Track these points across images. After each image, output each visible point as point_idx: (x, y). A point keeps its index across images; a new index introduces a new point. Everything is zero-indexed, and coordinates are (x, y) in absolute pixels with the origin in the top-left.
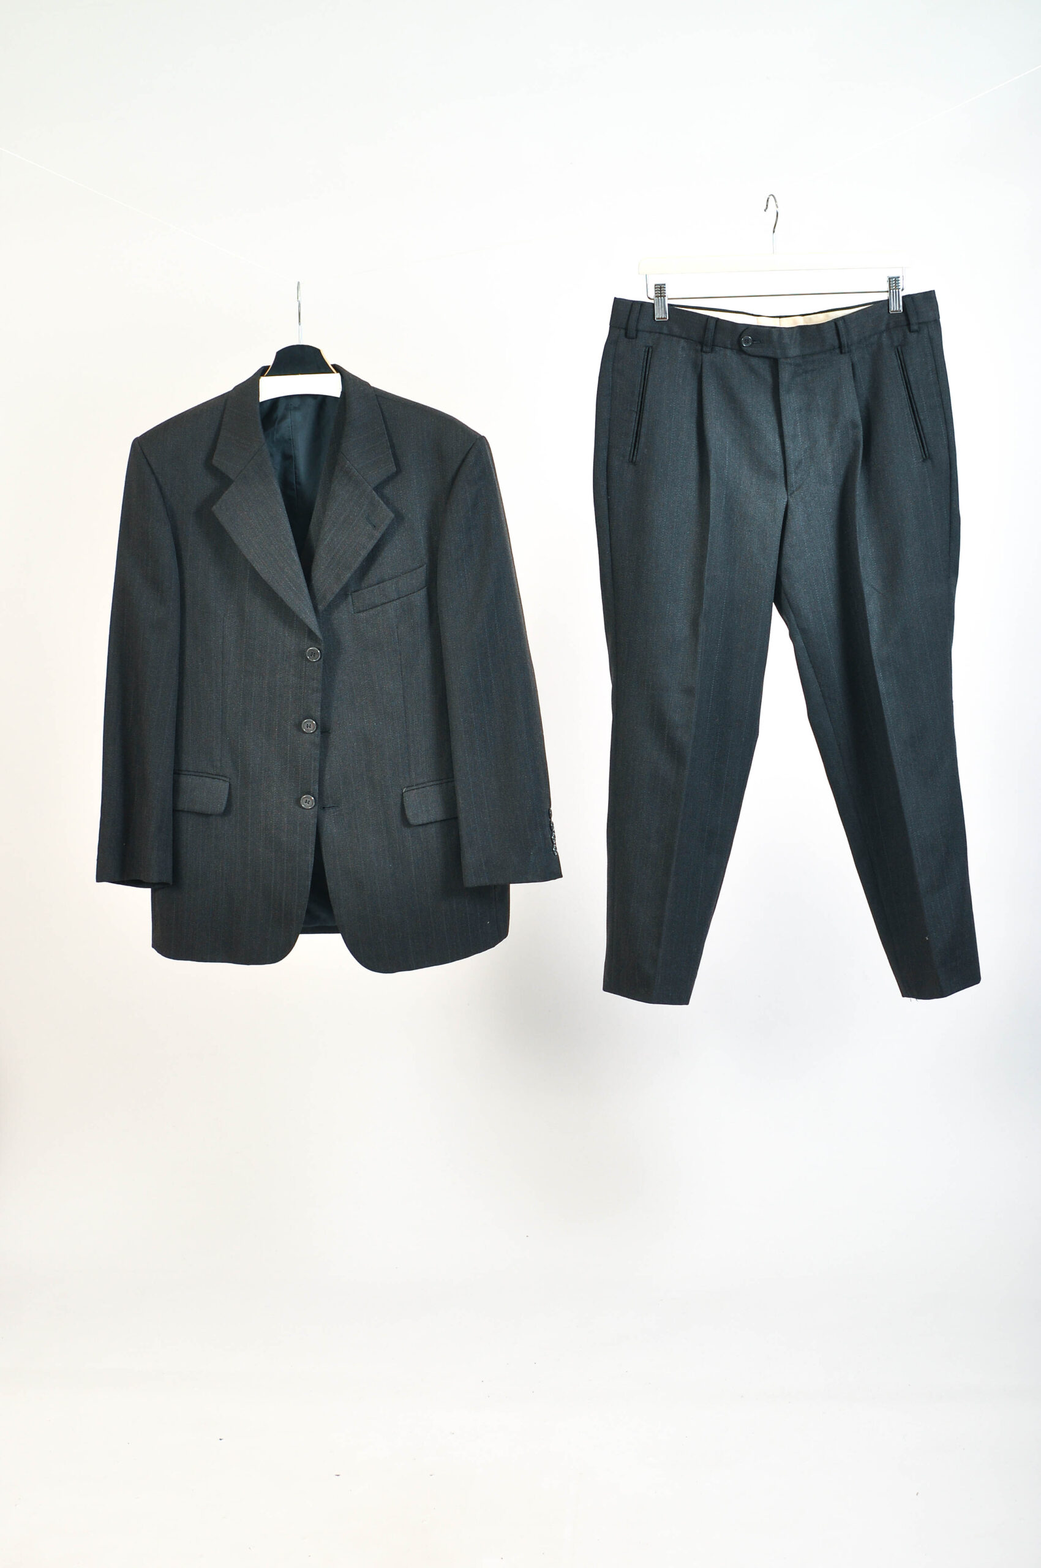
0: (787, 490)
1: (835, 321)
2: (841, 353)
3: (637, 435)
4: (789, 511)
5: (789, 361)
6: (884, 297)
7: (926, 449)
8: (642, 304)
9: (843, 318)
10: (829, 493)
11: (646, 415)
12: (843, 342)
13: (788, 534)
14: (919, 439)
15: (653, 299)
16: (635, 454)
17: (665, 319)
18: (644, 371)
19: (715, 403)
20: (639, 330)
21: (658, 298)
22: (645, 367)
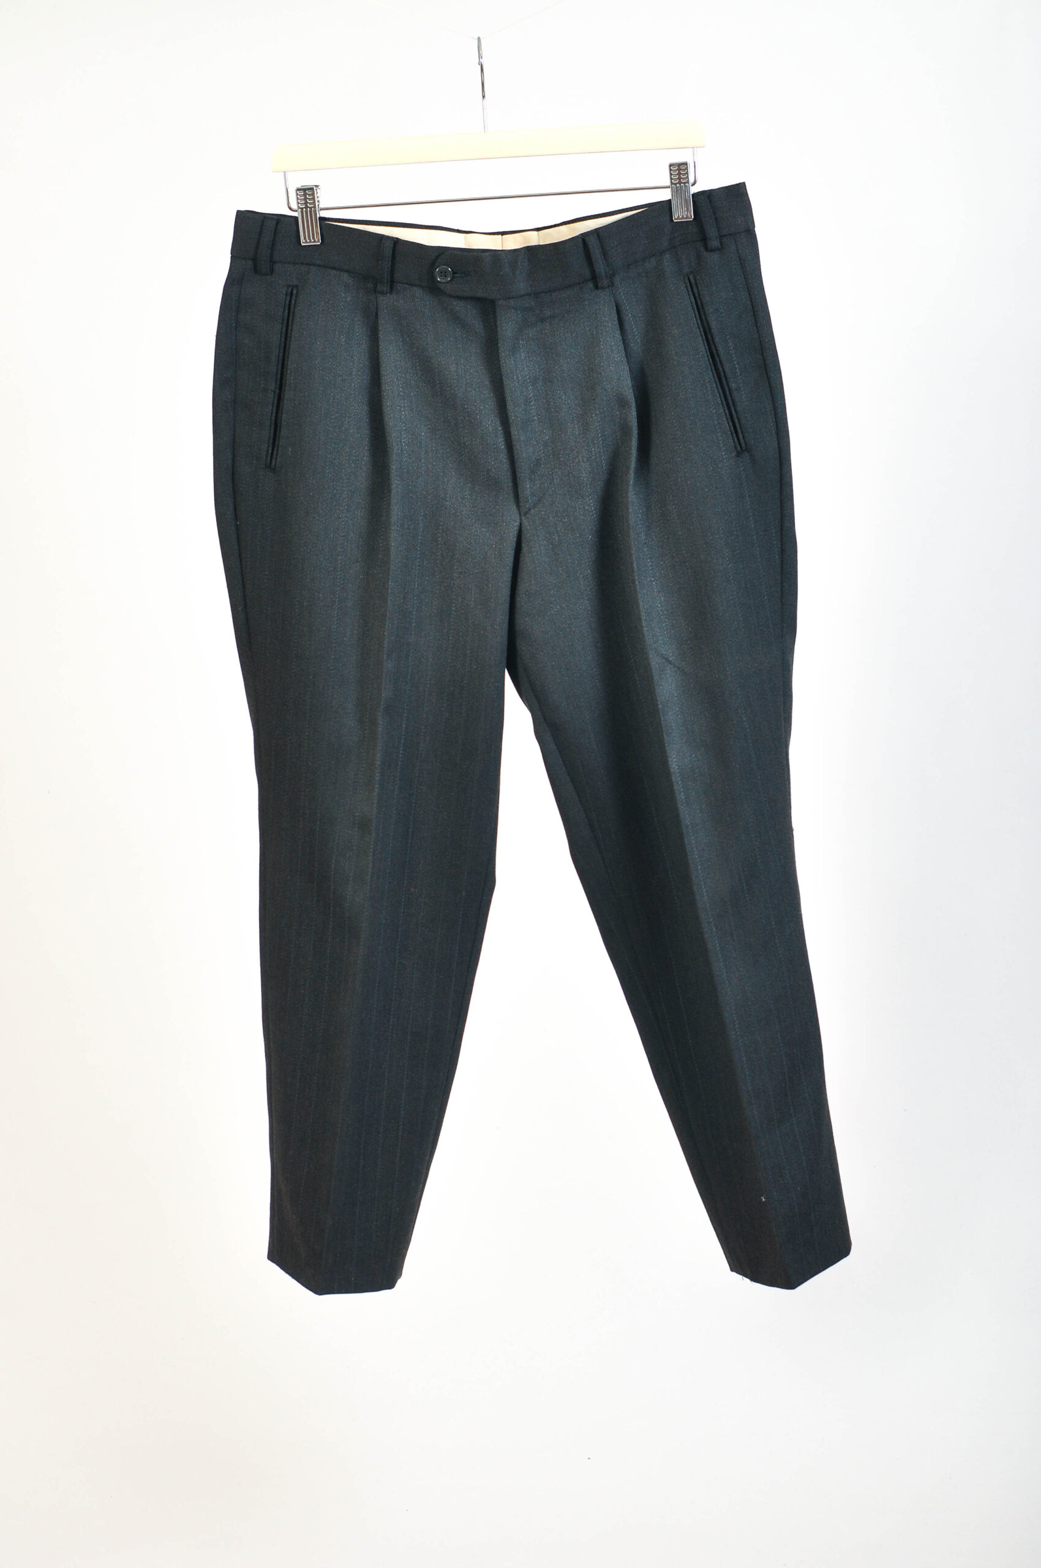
0: (518, 507)
1: (584, 238)
2: (597, 287)
3: (277, 426)
4: (524, 540)
5: (512, 302)
6: (665, 195)
7: (741, 436)
8: (279, 219)
9: (597, 232)
10: (587, 510)
11: (288, 395)
12: (597, 270)
13: (524, 575)
14: (730, 420)
15: (296, 211)
16: (274, 456)
17: (315, 241)
18: (285, 325)
19: (400, 372)
20: (276, 262)
21: (304, 209)
22: (286, 318)
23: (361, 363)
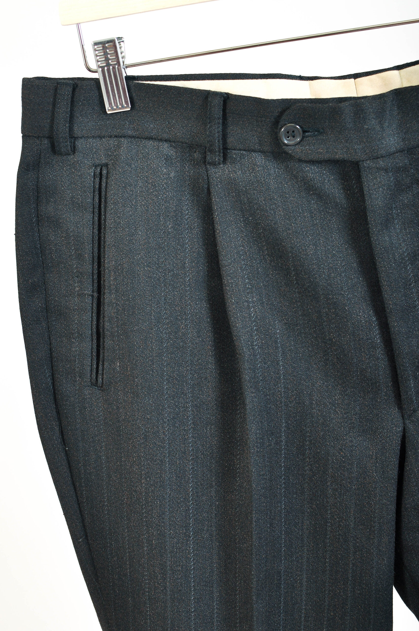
0: (400, 408)
4: (408, 446)
5: (381, 163)
8: (76, 82)
15: (96, 72)
16: (100, 372)
17: (123, 107)
18: (96, 215)
19: (243, 260)
20: (77, 138)
21: (106, 68)
22: (97, 206)
23: (194, 252)
